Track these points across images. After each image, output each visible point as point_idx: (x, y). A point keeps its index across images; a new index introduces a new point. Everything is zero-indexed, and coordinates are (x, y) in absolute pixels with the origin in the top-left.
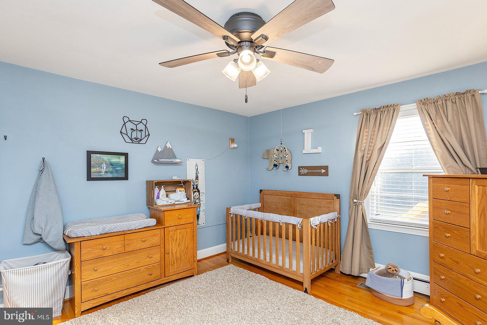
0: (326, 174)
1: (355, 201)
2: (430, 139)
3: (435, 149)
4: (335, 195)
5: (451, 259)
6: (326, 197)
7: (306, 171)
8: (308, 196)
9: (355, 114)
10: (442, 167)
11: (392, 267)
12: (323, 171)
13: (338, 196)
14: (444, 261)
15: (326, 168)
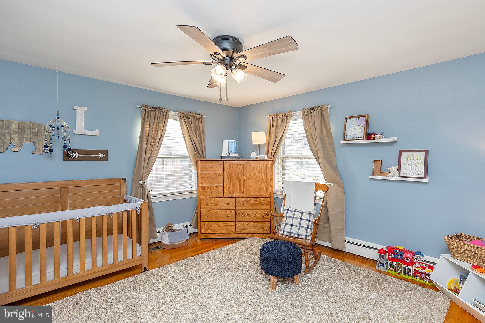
0: (105, 159)
1: (140, 182)
2: (184, 137)
3: (187, 143)
4: (122, 179)
5: (213, 203)
6: (111, 182)
7: (77, 155)
8: (87, 184)
9: (138, 107)
10: (189, 156)
11: (171, 225)
12: (102, 155)
13: (125, 180)
14: (208, 206)
15: (105, 152)
